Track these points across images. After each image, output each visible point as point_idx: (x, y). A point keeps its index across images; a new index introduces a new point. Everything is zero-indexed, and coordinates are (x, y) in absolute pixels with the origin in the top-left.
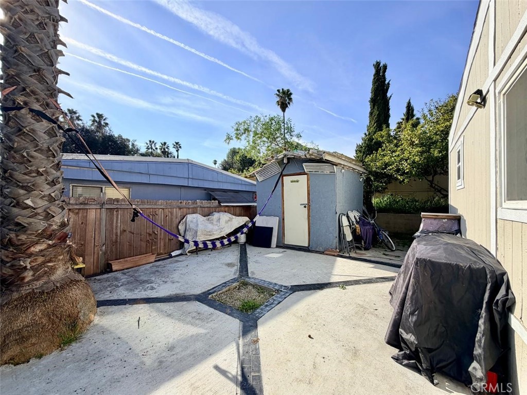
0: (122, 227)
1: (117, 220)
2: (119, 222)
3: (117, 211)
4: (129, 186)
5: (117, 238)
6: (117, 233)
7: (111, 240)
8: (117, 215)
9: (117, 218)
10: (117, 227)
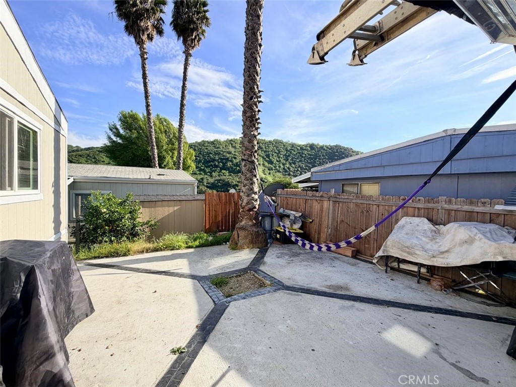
0: (341, 217)
1: (338, 211)
2: (339, 212)
3: (338, 204)
4: (378, 181)
5: (337, 225)
6: (337, 221)
7: (334, 226)
8: (339, 206)
9: (338, 209)
10: (338, 216)
